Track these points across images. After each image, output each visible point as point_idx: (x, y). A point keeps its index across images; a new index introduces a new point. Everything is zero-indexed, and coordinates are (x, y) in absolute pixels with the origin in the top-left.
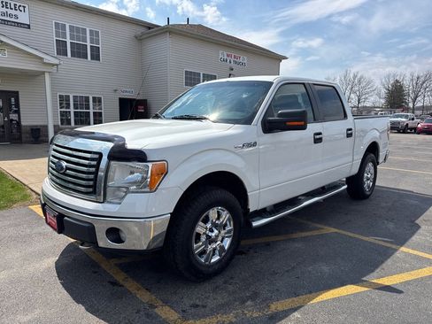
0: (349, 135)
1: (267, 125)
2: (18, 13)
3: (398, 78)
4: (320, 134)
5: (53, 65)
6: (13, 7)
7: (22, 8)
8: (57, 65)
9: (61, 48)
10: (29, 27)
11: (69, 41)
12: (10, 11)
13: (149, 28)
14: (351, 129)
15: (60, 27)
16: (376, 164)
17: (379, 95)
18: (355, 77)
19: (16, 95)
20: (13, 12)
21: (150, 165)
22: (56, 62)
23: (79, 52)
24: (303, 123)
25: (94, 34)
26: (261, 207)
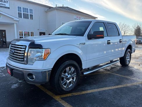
0: (120, 42)
1: (89, 36)
2: (5, 3)
3: (139, 25)
4: (109, 41)
5: (17, 21)
6: (4, 1)
7: (7, 2)
8: (18, 21)
9: (20, 15)
10: (9, 8)
11: (22, 13)
12: (3, 3)
13: (50, 8)
14: (121, 40)
15: (19, 8)
16: (131, 53)
17: (132, 31)
18: (123, 25)
19: (5, 31)
20: (4, 3)
21: (44, 50)
22: (18, 20)
23: (26, 16)
24: (102, 36)
25: (31, 10)
26: (87, 67)
